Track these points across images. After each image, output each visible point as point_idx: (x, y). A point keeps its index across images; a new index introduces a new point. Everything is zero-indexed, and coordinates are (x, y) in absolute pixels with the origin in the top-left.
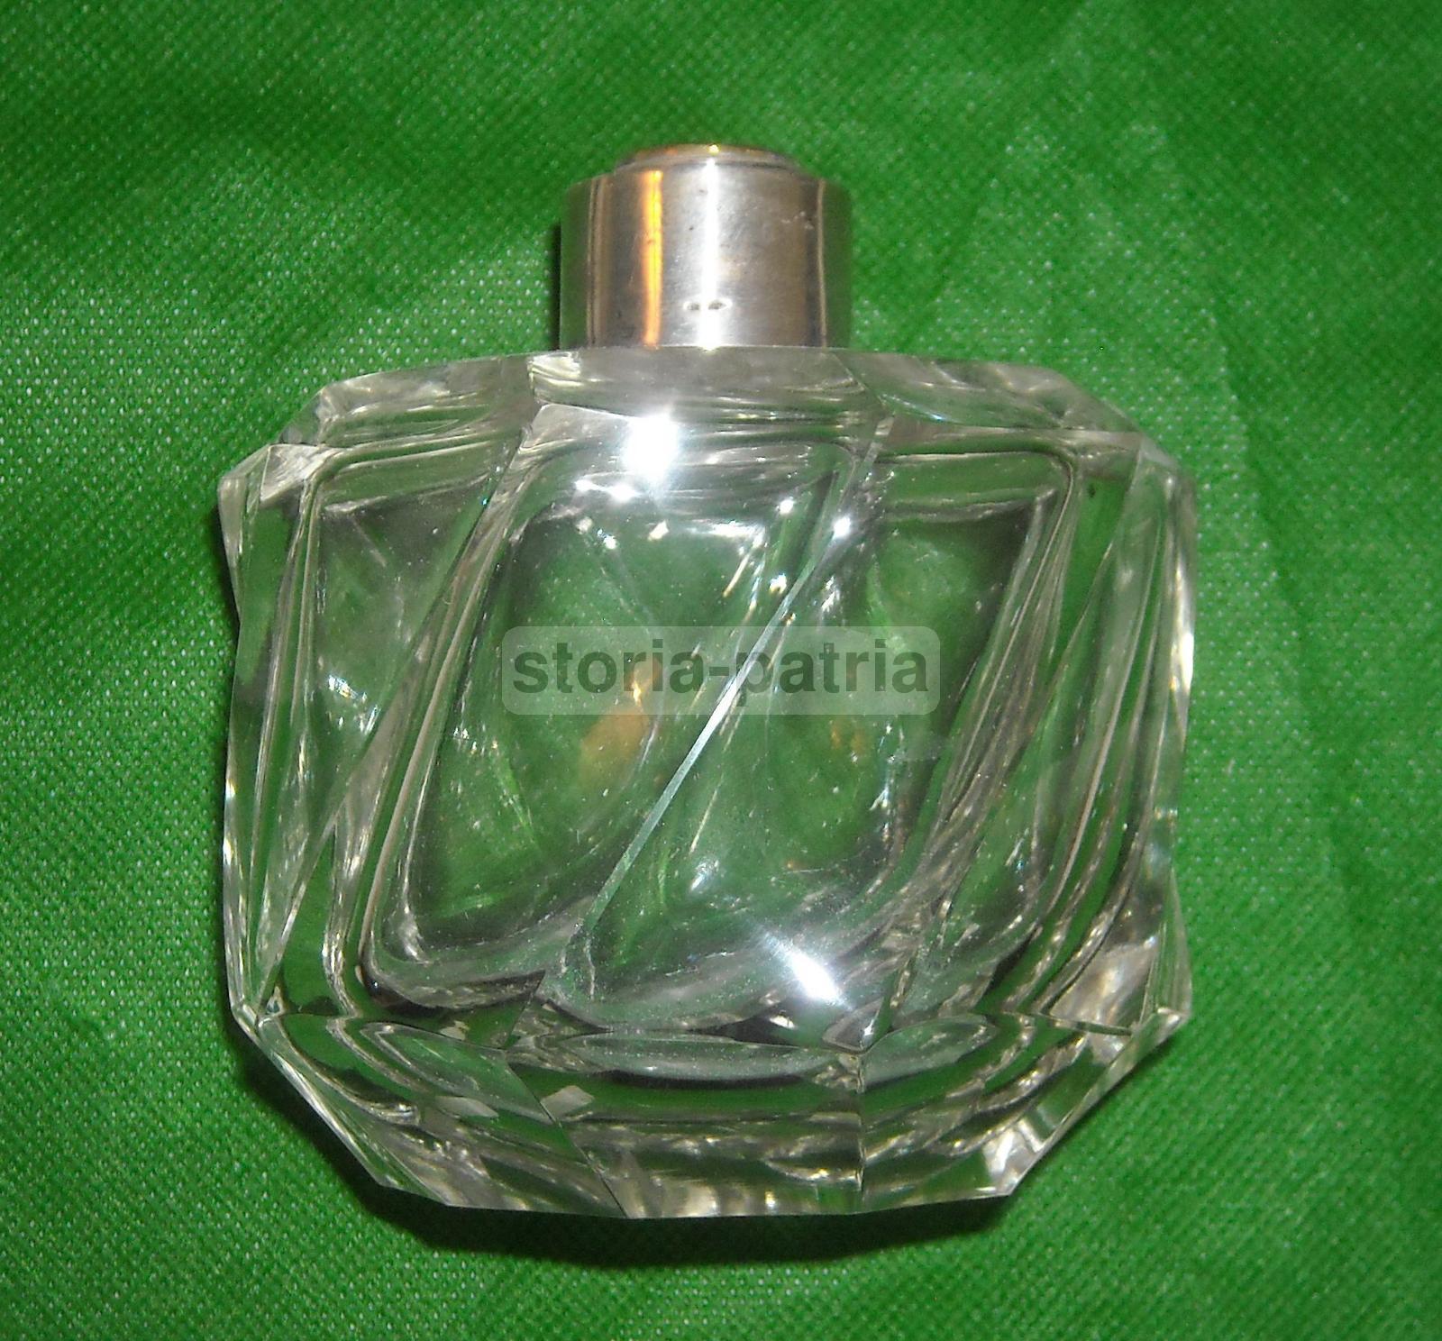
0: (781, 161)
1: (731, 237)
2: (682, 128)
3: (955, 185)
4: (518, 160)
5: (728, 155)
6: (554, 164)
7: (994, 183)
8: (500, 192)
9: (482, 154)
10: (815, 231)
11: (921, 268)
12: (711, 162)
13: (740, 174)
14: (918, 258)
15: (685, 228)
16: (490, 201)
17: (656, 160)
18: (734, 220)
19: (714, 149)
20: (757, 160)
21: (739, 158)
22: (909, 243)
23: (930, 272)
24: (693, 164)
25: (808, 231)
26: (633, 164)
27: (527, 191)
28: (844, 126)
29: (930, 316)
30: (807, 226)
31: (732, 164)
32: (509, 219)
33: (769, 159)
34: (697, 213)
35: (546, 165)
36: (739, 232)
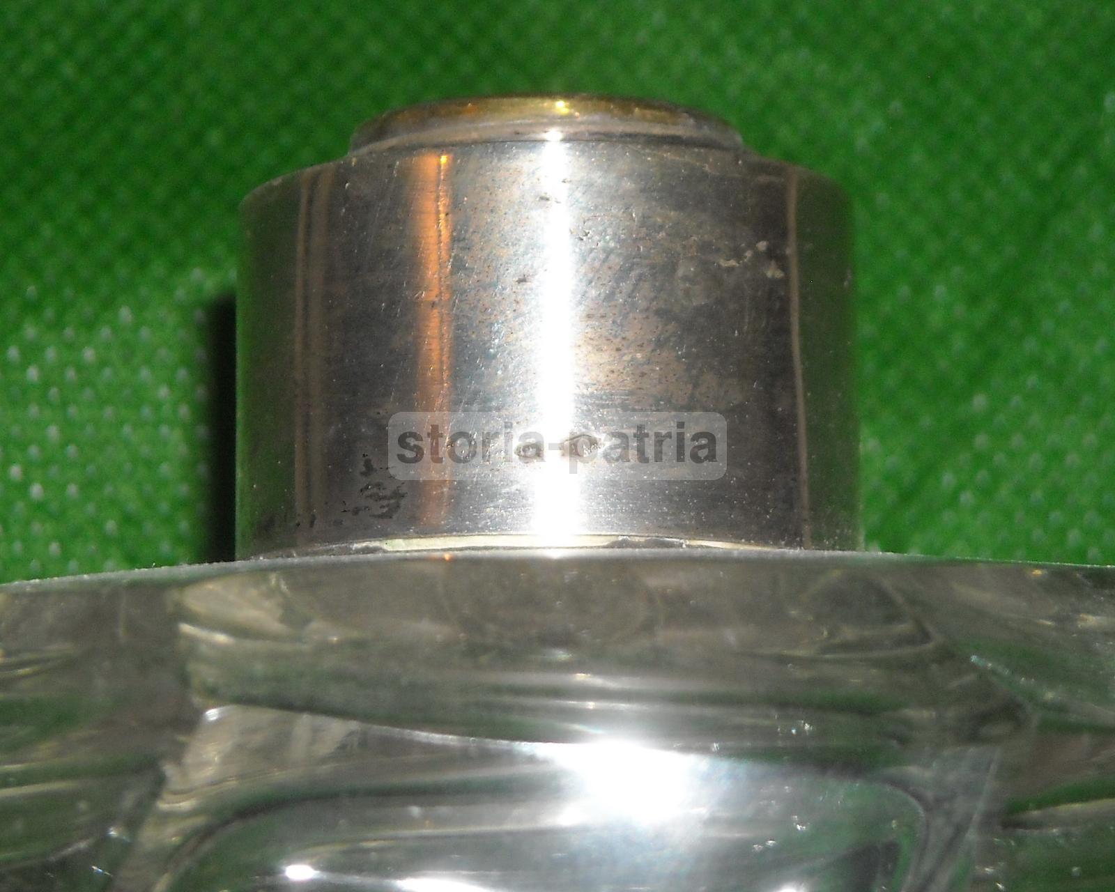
0: (706, 132)
1: (610, 297)
2: (467, 65)
3: (1007, 174)
4: (140, 133)
5: (591, 119)
6: (215, 137)
7: (1082, 170)
8: (105, 192)
9: (69, 121)
10: (785, 282)
11: (942, 338)
12: (554, 135)
13: (625, 159)
14: (936, 319)
15: (509, 279)
16: (87, 211)
17: (441, 132)
18: (615, 260)
19: (561, 107)
20: (657, 130)
21: (619, 127)
22: (920, 287)
23: (959, 342)
24: (523, 140)
25: (774, 282)
26: (392, 142)
27: (160, 192)
28: (785, 60)
29: (963, 431)
30: (772, 272)
31: (606, 137)
32: (125, 248)
33: (684, 128)
34: (532, 246)
35: (197, 138)
36: (626, 286)
